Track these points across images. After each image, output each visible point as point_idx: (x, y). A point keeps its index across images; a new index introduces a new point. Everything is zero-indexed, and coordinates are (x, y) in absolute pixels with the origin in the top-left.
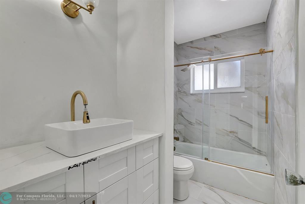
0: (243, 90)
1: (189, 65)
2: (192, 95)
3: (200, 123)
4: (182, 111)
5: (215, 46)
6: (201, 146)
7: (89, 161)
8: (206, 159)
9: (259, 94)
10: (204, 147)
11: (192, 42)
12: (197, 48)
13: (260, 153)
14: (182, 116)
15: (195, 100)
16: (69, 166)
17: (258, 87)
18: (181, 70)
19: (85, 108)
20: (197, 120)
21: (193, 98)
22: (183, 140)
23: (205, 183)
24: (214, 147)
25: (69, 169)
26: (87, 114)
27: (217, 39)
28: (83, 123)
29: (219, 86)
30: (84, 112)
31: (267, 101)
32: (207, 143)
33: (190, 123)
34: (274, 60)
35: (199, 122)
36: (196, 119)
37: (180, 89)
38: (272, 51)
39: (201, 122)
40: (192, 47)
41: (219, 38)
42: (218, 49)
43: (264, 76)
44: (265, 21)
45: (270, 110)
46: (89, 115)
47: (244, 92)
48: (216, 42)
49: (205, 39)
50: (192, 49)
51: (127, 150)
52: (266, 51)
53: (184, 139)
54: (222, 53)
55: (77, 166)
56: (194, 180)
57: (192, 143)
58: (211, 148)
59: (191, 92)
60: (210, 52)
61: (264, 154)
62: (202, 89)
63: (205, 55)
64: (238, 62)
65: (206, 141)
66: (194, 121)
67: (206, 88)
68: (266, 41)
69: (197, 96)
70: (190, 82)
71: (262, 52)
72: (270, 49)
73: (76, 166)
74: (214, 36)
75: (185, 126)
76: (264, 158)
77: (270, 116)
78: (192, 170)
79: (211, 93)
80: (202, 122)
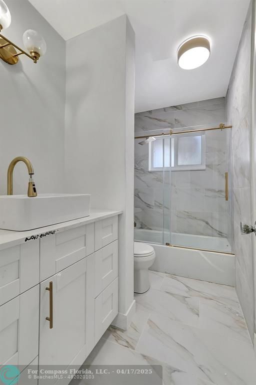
0: (204, 167)
1: (147, 137)
2: (151, 172)
3: (160, 206)
4: (139, 192)
5: (176, 118)
6: (161, 232)
7: (47, 234)
8: (167, 244)
9: (219, 172)
10: (165, 232)
11: (150, 112)
12: (156, 119)
13: (221, 235)
14: (140, 198)
15: (154, 179)
16: (26, 237)
17: (219, 165)
18: (139, 143)
19: (31, 177)
20: (157, 202)
21: (152, 176)
22: (140, 227)
23: (167, 272)
24: (176, 232)
25: (26, 241)
26: (34, 185)
27: (178, 110)
28: (28, 196)
29: (180, 163)
30: (29, 183)
31: (226, 177)
32: (168, 228)
33: (149, 206)
34: (233, 136)
35: (158, 204)
36: (155, 201)
37: (137, 166)
38: (231, 127)
39: (160, 204)
40: (150, 118)
41: (179, 109)
42: (179, 122)
43: (224, 153)
44: (225, 96)
45: (229, 188)
46: (36, 187)
47: (204, 170)
48: (177, 114)
49: (165, 109)
50: (151, 120)
51: (86, 226)
52: (225, 126)
53: (141, 225)
54: (182, 126)
55: (35, 238)
56: (155, 271)
57: (151, 229)
58: (172, 233)
59: (150, 170)
60: (170, 125)
61: (226, 236)
62: (162, 166)
63: (165, 127)
64: (199, 138)
65: (166, 225)
66: (153, 204)
67: (167, 165)
68: (225, 116)
69: (156, 174)
70: (148, 157)
71: (222, 127)
72: (229, 125)
73: (33, 238)
74: (175, 107)
75: (143, 209)
76: (225, 240)
77: (229, 195)
78: (154, 256)
79: (172, 171)
80: (162, 203)
